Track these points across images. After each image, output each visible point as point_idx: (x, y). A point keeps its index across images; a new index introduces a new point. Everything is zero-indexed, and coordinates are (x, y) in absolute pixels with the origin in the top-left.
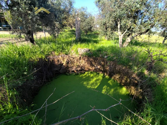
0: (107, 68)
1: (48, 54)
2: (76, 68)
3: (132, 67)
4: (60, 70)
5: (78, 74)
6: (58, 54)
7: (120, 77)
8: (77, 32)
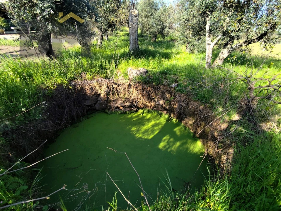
0: (175, 105)
1: (74, 76)
2: (122, 103)
3: (215, 106)
4: (95, 104)
5: (125, 113)
6: (91, 77)
7: (194, 123)
8: (132, 38)
